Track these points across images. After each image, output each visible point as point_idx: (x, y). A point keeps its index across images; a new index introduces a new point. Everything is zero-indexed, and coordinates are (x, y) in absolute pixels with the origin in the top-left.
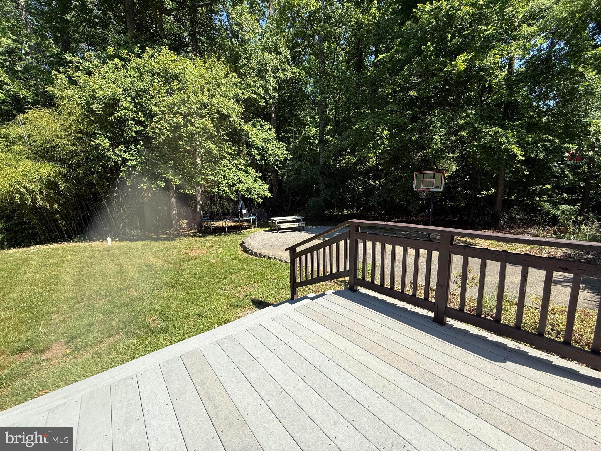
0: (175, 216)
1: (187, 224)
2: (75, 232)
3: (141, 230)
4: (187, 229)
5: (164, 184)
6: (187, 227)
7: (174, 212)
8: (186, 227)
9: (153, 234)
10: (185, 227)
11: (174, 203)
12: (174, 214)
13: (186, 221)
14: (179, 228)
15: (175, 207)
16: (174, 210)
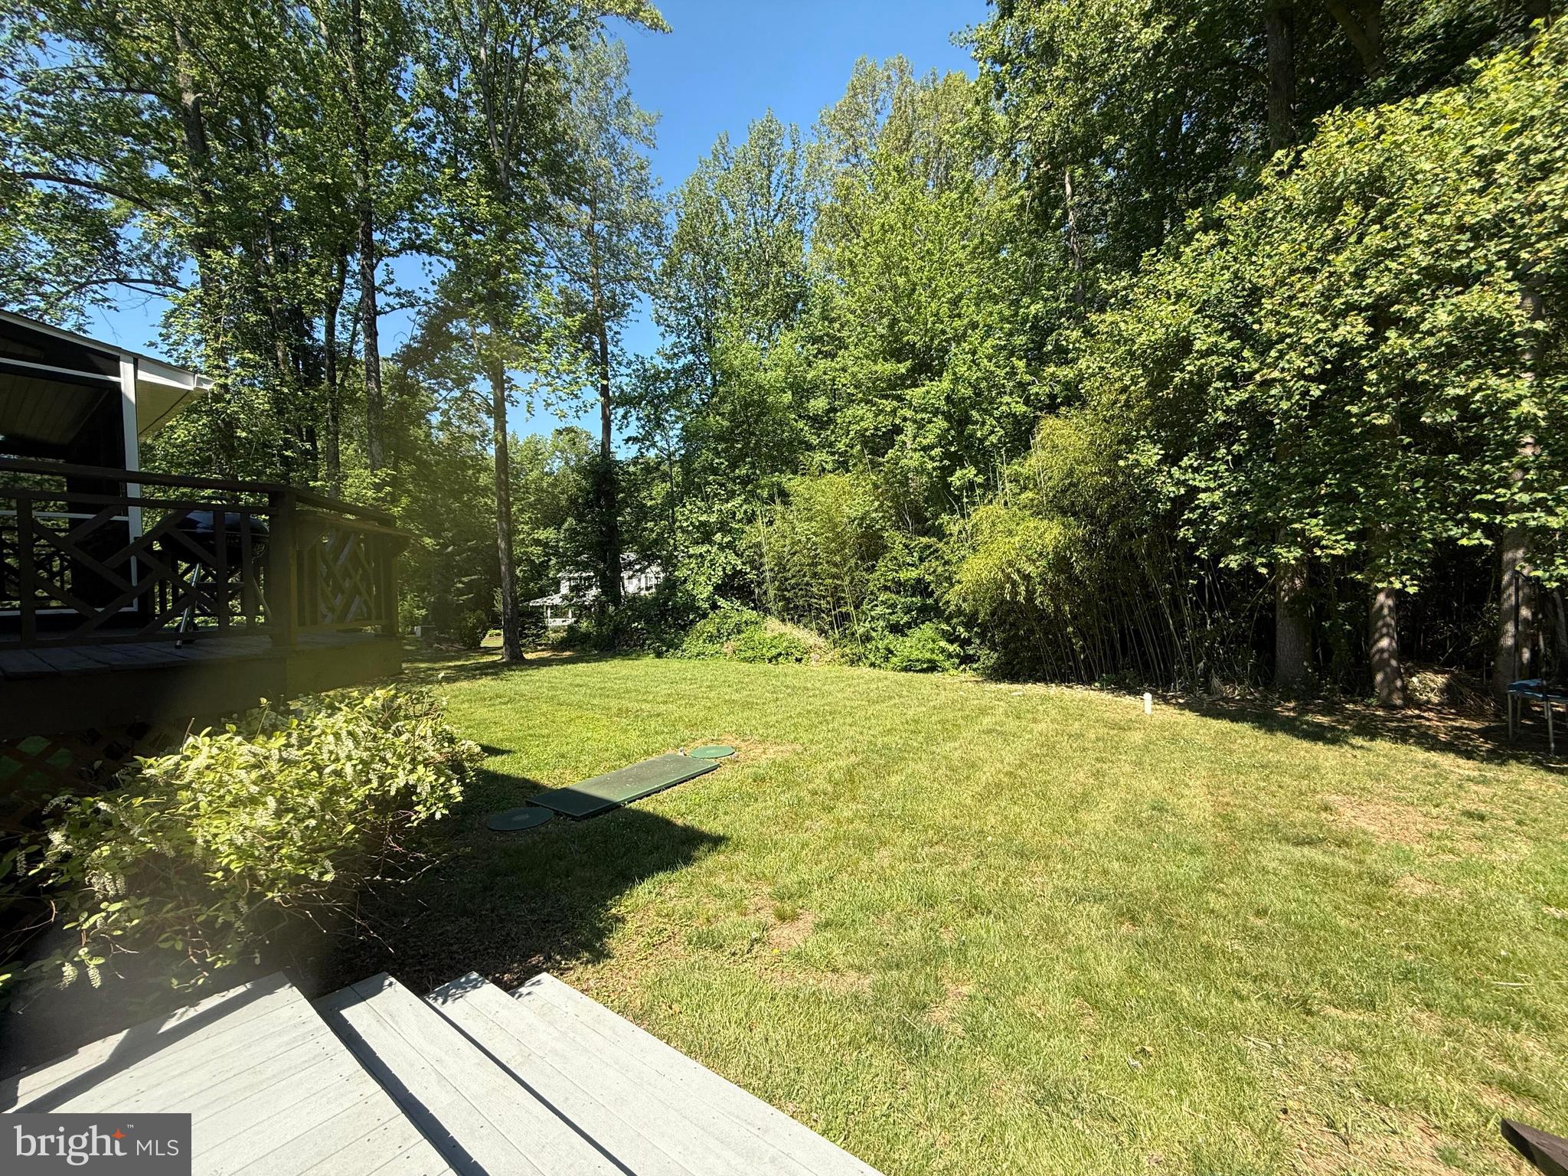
0: (1386, 655)
1: (1442, 691)
2: (1101, 665)
3: (1256, 685)
4: (1438, 708)
5: (1298, 552)
6: (1440, 704)
7: (1384, 643)
8: (1436, 700)
9: (1292, 705)
10: (1428, 702)
11: (1386, 611)
12: (1382, 651)
13: (1441, 680)
14: (1399, 702)
15: (1388, 626)
16: (1382, 636)
